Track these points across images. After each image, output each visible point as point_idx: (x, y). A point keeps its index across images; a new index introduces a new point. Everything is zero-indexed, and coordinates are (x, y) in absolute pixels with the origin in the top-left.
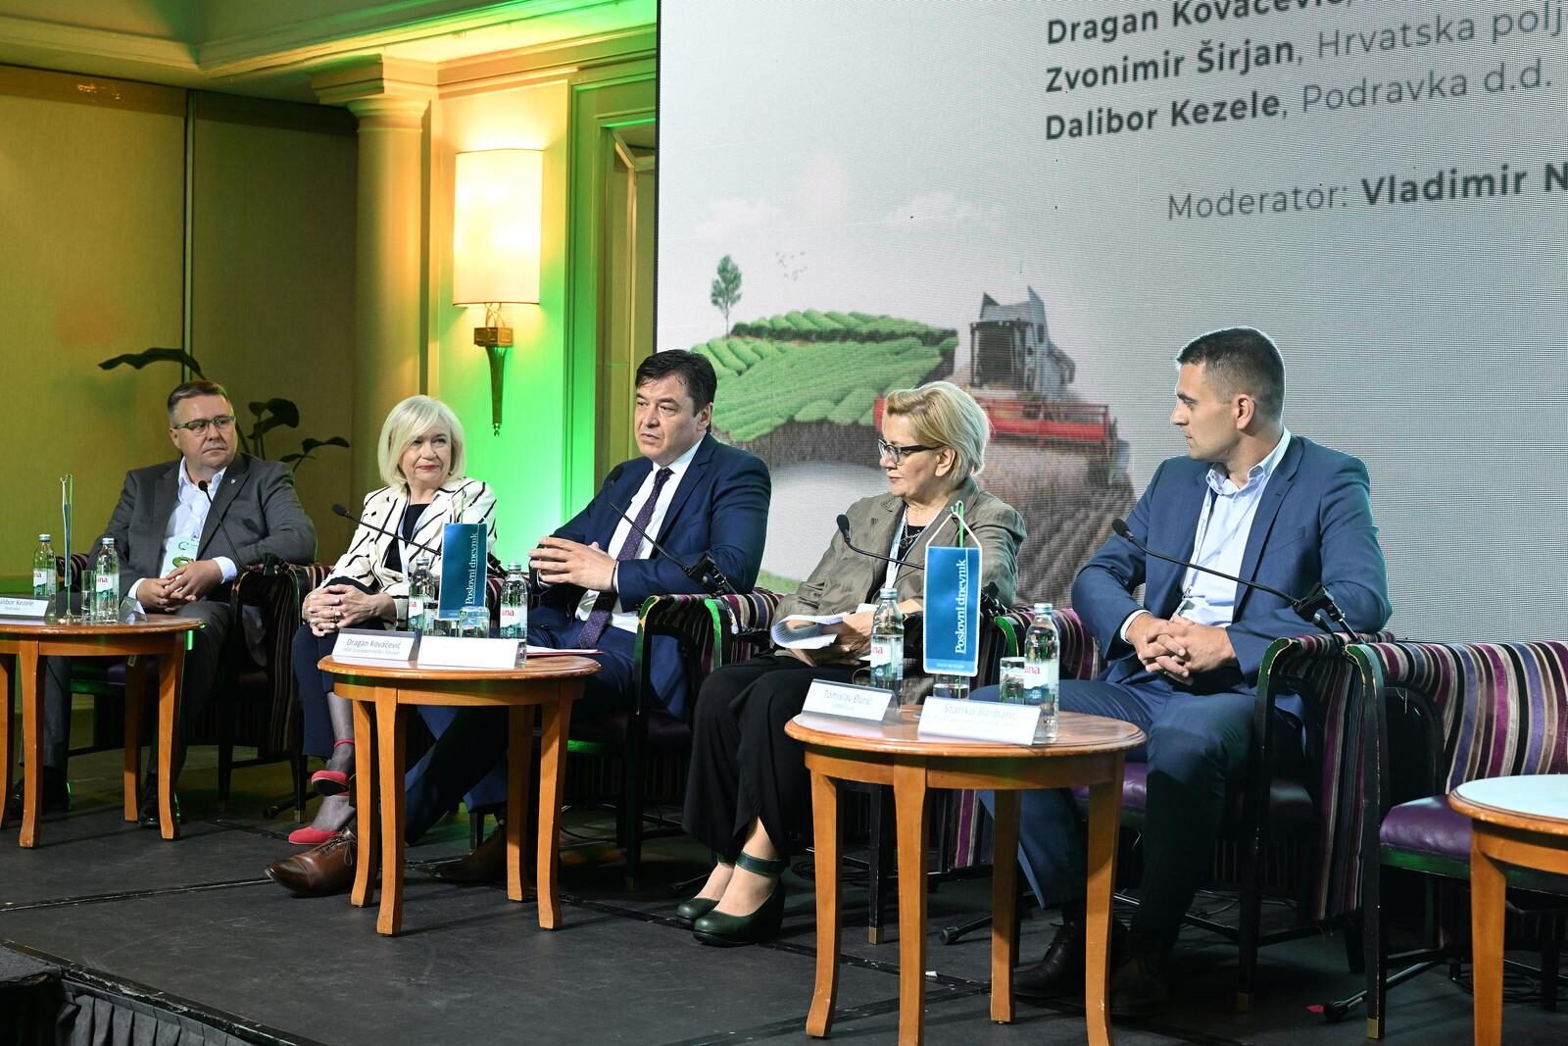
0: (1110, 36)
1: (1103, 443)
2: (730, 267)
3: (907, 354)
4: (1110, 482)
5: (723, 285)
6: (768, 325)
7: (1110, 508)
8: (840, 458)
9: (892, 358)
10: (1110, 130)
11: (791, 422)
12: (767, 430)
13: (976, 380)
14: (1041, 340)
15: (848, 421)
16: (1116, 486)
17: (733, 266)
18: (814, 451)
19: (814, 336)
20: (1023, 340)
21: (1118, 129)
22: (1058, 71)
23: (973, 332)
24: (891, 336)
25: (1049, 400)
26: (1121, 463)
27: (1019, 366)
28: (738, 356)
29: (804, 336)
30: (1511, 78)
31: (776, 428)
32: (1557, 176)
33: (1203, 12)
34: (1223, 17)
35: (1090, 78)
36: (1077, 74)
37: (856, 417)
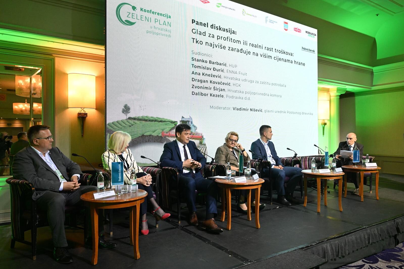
0: (201, 82)
1: (202, 138)
2: (127, 106)
3: (168, 124)
5: (125, 110)
6: (137, 118)
7: (203, 147)
8: (154, 142)
9: (165, 125)
10: (202, 95)
12: (137, 137)
14: (192, 124)
15: (156, 135)
16: (203, 144)
17: (128, 106)
18: (149, 140)
20: (189, 124)
21: (203, 95)
22: (194, 85)
24: (165, 121)
25: (193, 132)
26: (204, 141)
28: (129, 123)
29: (146, 120)
30: (247, 99)
31: (140, 137)
32: (251, 110)
33: (214, 83)
34: (216, 84)
35: (199, 87)
36: (197, 86)
37: (158, 135)
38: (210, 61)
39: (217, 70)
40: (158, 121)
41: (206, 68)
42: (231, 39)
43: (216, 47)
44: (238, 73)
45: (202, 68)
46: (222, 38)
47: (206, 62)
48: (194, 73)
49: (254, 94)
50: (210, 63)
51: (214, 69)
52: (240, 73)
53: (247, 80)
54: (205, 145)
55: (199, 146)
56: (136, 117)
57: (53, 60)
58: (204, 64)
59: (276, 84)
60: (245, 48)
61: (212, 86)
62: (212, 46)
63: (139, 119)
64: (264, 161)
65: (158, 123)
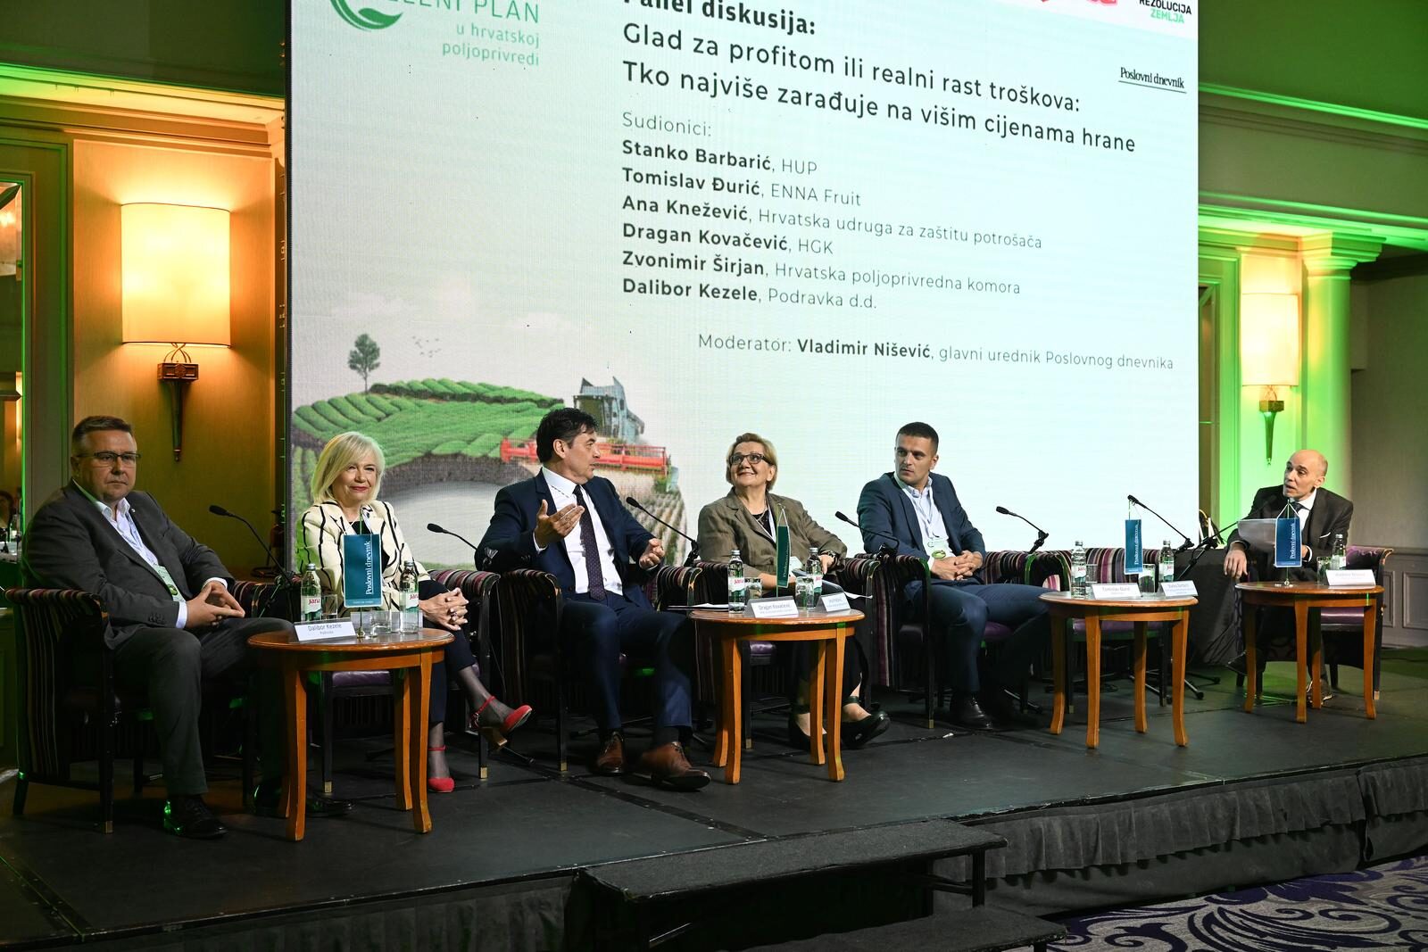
0: (663, 240)
1: (663, 469)
2: (368, 343)
4: (667, 490)
5: (361, 355)
6: (406, 387)
7: (667, 506)
8: (473, 479)
9: (515, 414)
10: (663, 293)
11: (429, 455)
12: (406, 460)
15: (479, 454)
16: (671, 492)
17: (371, 341)
18: (450, 474)
20: (610, 409)
21: (669, 293)
22: (631, 253)
23: (575, 401)
24: (513, 400)
25: (628, 444)
26: (673, 479)
27: (608, 422)
28: (377, 407)
29: (440, 396)
30: (861, 302)
31: (415, 460)
32: (879, 349)
33: (716, 239)
34: (726, 243)
35: (651, 261)
36: (643, 257)
37: (487, 451)
38: (698, 151)
39: (731, 188)
40: (488, 398)
41: (685, 181)
42: (792, 55)
43: (727, 92)
44: (821, 196)
45: (666, 184)
46: (751, 52)
47: (683, 155)
48: (631, 205)
49: (894, 281)
50: (698, 160)
51: (717, 182)
52: (828, 194)
53: (862, 226)
54: (677, 494)
55: (655, 498)
56: (402, 385)
57: (64, 150)
58: (674, 167)
59: (996, 239)
60: (852, 88)
61: (707, 252)
62: (707, 89)
63: (412, 391)
64: (902, 559)
65: (483, 404)
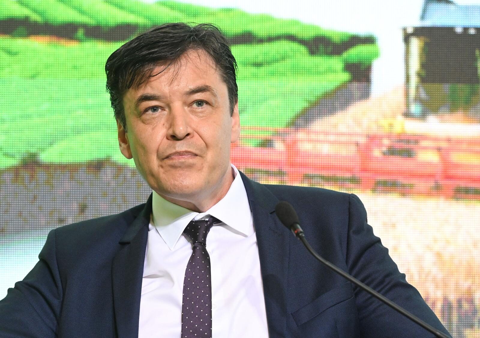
3: (279, 66)
13: (415, 109)
19: (80, 33)
23: (407, 38)
